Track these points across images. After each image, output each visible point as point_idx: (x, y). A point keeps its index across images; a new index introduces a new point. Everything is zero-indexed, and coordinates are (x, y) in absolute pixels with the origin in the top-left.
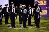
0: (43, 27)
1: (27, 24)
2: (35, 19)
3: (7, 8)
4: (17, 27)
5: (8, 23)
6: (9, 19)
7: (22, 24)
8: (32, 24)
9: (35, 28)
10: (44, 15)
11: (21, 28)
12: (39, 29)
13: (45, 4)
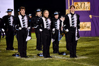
0: (82, 56)
1: (51, 50)
2: (67, 40)
3: (11, 18)
4: (30, 56)
5: (13, 49)
6: (15, 39)
7: (41, 50)
8: (60, 50)
9: (66, 58)
10: (86, 31)
11: (39, 59)
12: (75, 61)
13: (88, 10)
